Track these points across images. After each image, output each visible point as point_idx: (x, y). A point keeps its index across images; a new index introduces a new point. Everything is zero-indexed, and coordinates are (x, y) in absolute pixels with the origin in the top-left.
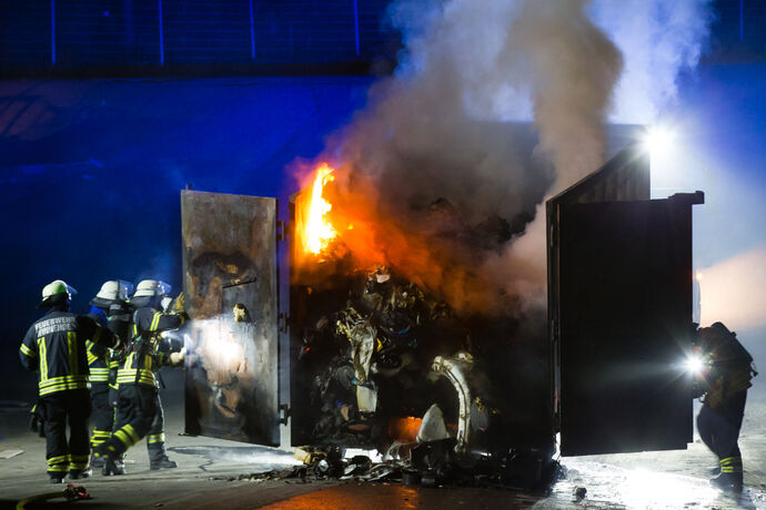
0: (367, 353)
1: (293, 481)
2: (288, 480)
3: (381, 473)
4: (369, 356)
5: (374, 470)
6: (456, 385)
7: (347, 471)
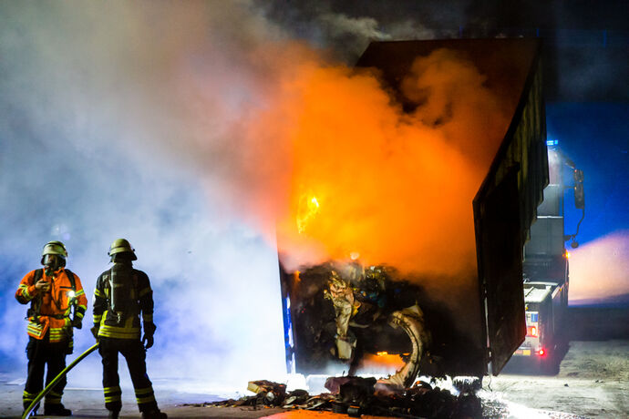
0: (347, 316)
1: (246, 408)
2: (243, 407)
3: (316, 403)
4: (348, 318)
5: (310, 401)
6: (413, 339)
7: (289, 401)
